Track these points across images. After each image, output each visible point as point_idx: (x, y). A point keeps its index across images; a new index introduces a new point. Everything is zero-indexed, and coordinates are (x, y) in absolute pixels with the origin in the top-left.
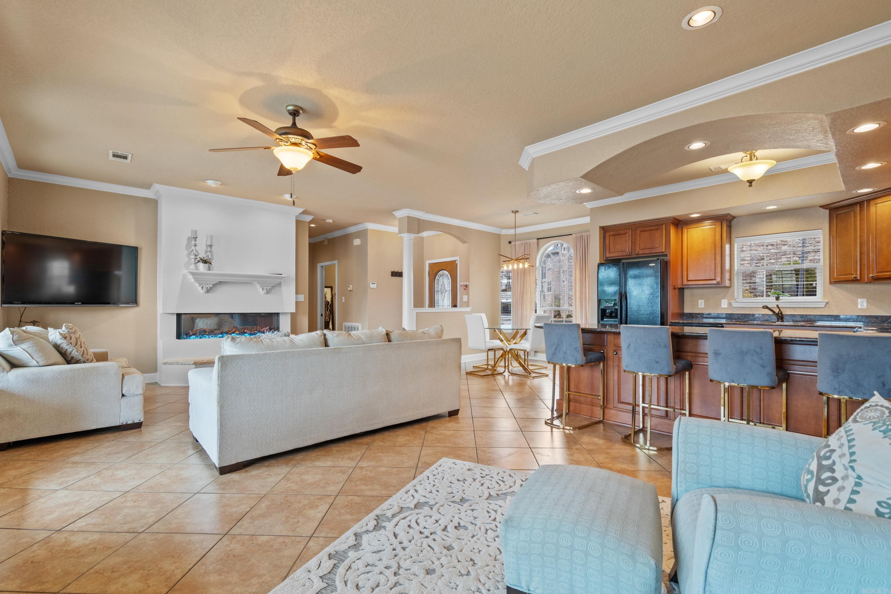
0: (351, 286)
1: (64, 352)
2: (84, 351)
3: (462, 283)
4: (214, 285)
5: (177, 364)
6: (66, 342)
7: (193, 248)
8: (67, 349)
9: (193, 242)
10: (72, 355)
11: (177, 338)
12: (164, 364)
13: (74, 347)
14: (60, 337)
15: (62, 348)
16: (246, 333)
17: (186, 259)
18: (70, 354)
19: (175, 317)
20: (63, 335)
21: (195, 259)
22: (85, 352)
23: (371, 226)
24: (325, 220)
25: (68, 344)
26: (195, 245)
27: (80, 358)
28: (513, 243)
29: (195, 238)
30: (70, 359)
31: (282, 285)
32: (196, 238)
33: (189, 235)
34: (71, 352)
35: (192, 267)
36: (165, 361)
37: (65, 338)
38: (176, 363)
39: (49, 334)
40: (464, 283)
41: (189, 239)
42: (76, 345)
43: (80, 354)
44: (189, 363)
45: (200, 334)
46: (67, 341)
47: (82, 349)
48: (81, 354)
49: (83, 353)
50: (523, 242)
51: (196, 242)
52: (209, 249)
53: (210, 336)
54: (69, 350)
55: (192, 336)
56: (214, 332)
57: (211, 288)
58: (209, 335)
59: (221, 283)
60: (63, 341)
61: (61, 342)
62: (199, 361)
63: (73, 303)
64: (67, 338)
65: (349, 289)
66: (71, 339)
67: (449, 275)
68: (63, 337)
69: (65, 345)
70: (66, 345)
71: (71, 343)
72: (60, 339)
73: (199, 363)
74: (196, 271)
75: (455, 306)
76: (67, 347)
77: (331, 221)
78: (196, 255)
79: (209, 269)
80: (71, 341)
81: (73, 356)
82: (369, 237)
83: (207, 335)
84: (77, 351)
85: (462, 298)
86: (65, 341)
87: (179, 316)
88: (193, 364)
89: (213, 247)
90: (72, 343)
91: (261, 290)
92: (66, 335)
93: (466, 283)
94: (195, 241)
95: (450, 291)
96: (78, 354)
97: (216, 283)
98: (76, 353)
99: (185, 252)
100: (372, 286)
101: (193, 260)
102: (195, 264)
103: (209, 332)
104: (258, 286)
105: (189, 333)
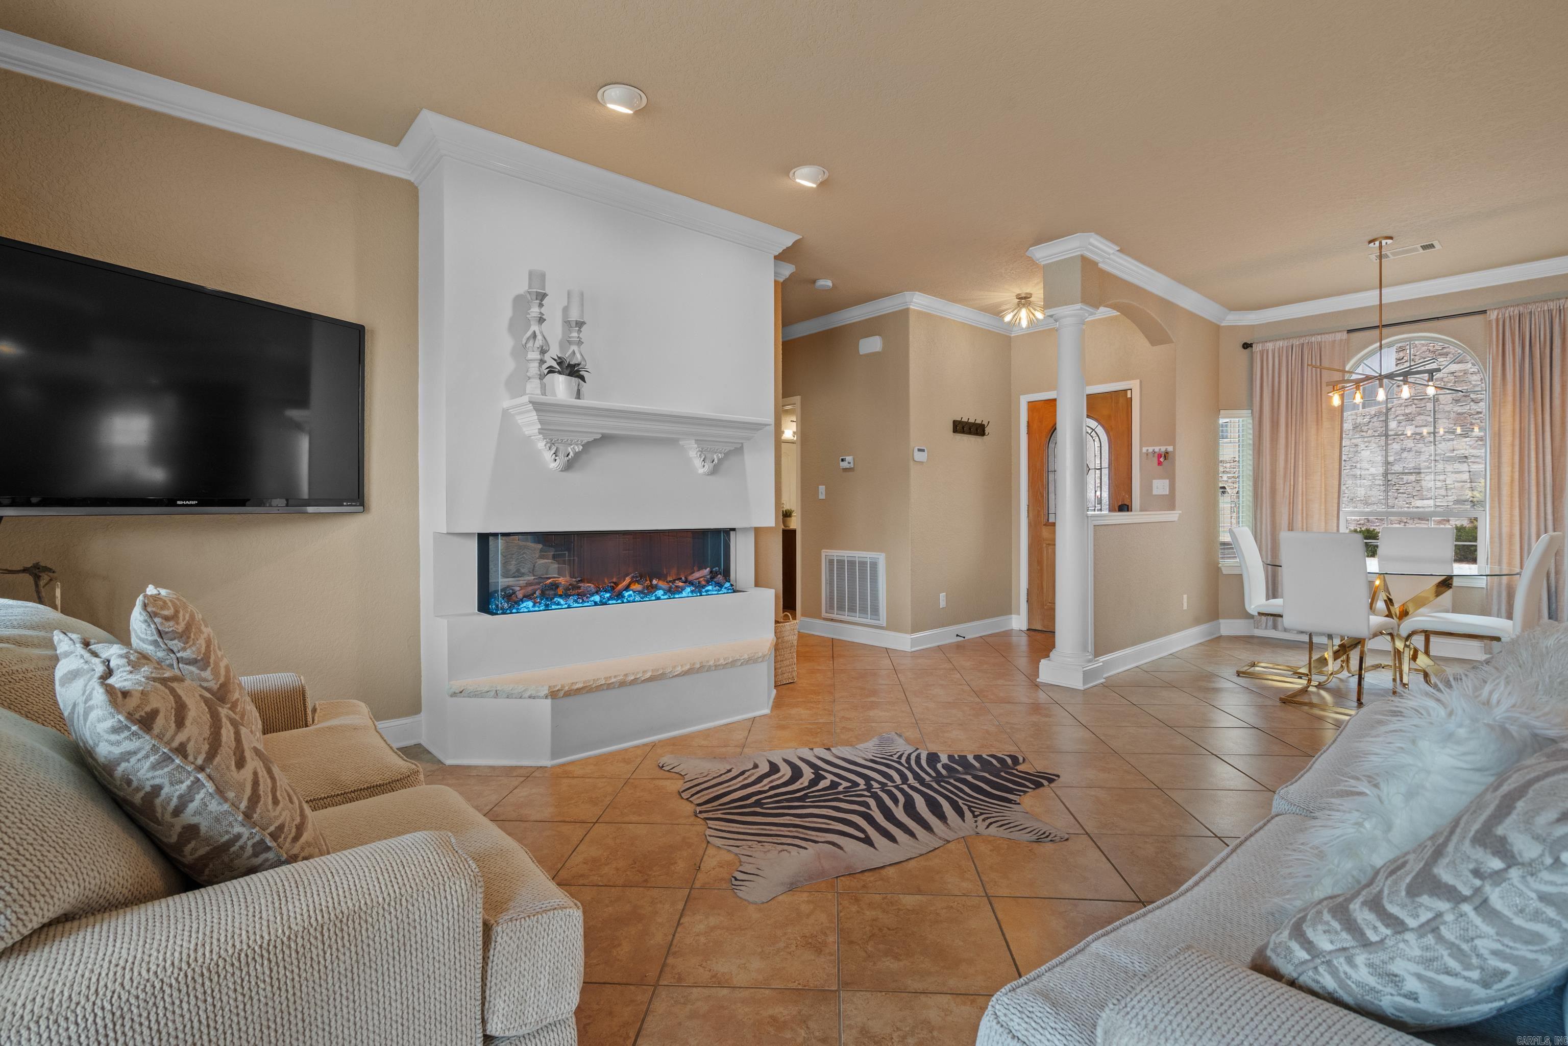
0: (849, 458)
1: (138, 798)
2: (256, 783)
3: (1151, 449)
4: (587, 446)
5: (497, 694)
6: (155, 749)
7: (534, 327)
8: (157, 789)
9: (535, 310)
10: (189, 815)
11: (480, 610)
12: (454, 695)
13: (201, 769)
14: (109, 723)
15: (129, 782)
16: (656, 588)
17: (510, 365)
18: (178, 812)
19: (474, 545)
20: (132, 703)
21: (542, 362)
22: (265, 784)
23: (918, 302)
24: (814, 282)
25: (166, 759)
26: (541, 320)
27: (237, 829)
28: (1257, 348)
29: (542, 297)
30: (174, 839)
31: (745, 450)
32: (544, 296)
33: (522, 287)
34: (184, 801)
35: (533, 387)
36: (457, 685)
37: (146, 722)
38: (493, 693)
39: (60, 671)
40: (1157, 449)
41: (520, 302)
42: (211, 755)
43: (235, 806)
44: (533, 693)
45: (543, 595)
46: (160, 737)
47: (246, 774)
48: (243, 805)
49: (255, 799)
50: (1296, 342)
51: (543, 310)
52: (575, 334)
53: (571, 601)
54: (172, 792)
55: (522, 600)
56: (579, 588)
57: (577, 455)
58: (566, 596)
59: (605, 439)
60: (128, 746)
61: (117, 751)
62: (563, 686)
63: (171, 503)
64: (160, 722)
65: (844, 465)
66: (180, 723)
67: (1100, 430)
68: (130, 716)
69: (147, 764)
70: (154, 767)
71: (181, 751)
72: (115, 730)
73: (562, 693)
74: (543, 399)
75: (1124, 507)
76: (160, 777)
77: (829, 283)
78: (543, 352)
79: (578, 396)
80: (181, 737)
81: (195, 820)
82: (911, 329)
83: (560, 596)
84: (220, 792)
85: (1147, 488)
86: (145, 742)
87: (484, 539)
88: (546, 697)
89: (585, 327)
90: (190, 748)
91: (698, 462)
92: (155, 703)
93: (1163, 449)
94: (541, 305)
95: (1105, 472)
96: (226, 807)
97: (595, 440)
98: (215, 806)
99: (508, 343)
100: (918, 456)
101: (536, 364)
102: (542, 377)
103: (567, 589)
104: (693, 453)
105: (514, 593)
